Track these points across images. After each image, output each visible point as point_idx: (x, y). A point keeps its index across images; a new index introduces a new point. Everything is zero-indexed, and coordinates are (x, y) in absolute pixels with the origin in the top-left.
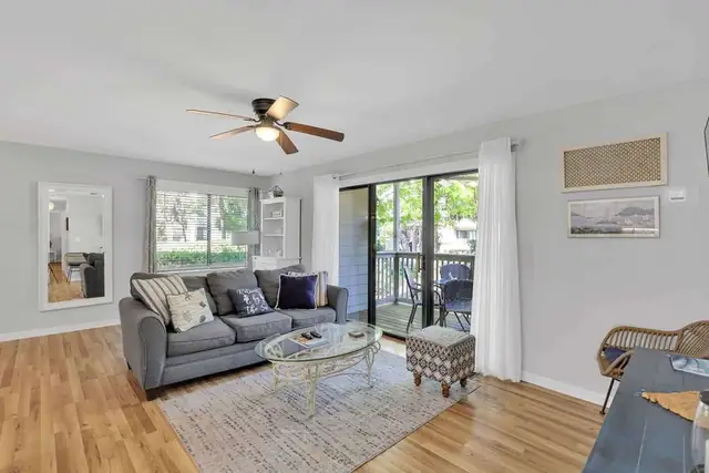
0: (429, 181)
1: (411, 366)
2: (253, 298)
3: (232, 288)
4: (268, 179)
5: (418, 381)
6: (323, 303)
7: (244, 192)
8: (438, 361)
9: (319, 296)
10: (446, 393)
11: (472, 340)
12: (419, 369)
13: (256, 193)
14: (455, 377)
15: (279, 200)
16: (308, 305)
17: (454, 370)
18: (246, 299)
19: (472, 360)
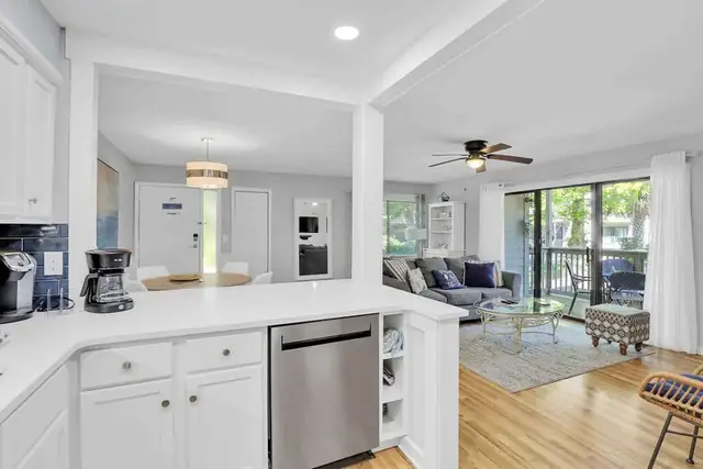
0: (597, 187)
1: (590, 331)
2: (450, 277)
3: (435, 268)
4: (431, 186)
5: (596, 343)
6: (500, 284)
7: (412, 198)
8: (616, 327)
9: (497, 279)
10: (623, 351)
11: (648, 315)
12: (598, 333)
13: (423, 198)
14: (632, 340)
15: (446, 204)
16: (489, 285)
17: (632, 334)
18: (446, 277)
19: (647, 331)
